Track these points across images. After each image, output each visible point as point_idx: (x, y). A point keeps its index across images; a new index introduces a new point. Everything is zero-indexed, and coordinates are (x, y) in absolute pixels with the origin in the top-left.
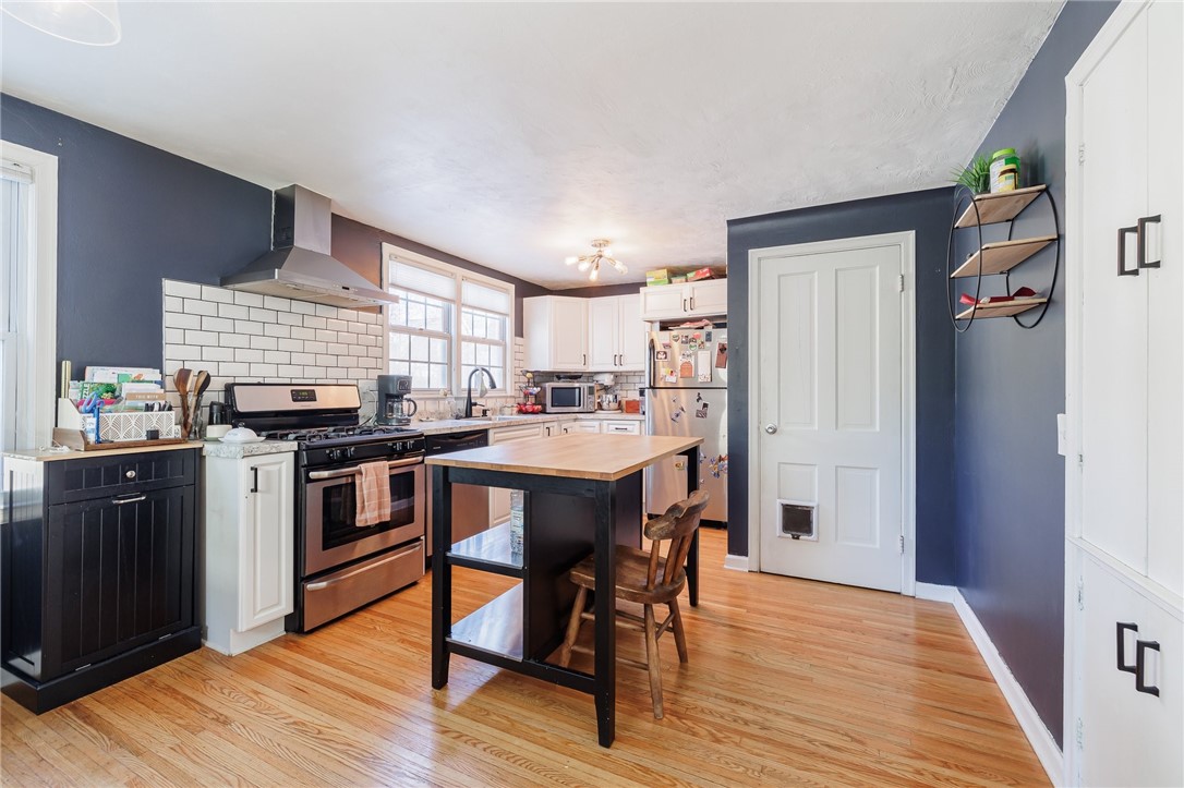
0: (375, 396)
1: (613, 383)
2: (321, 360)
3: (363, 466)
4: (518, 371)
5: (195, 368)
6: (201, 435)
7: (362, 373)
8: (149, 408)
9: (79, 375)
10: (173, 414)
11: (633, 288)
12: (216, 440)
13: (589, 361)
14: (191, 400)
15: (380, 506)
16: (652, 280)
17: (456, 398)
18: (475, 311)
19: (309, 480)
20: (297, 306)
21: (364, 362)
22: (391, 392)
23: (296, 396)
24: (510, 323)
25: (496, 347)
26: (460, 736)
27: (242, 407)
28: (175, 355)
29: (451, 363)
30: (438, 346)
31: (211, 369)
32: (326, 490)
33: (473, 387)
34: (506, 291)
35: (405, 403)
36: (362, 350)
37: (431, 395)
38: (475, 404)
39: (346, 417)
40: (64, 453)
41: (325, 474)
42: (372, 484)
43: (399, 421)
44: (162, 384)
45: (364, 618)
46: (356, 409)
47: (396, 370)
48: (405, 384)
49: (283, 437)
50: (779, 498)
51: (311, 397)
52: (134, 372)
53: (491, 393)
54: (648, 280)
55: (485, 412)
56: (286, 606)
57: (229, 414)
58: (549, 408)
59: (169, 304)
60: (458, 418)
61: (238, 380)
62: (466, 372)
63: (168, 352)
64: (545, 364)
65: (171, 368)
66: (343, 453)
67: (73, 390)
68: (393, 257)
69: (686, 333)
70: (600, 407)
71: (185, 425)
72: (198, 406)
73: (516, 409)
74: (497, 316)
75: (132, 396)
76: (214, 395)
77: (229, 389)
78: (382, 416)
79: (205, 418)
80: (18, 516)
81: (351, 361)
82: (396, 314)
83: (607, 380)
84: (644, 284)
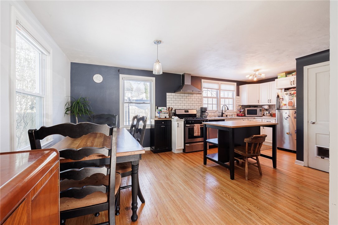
0: (200, 112)
1: (268, 108)
2: (190, 105)
3: (195, 125)
4: (237, 105)
5: (170, 107)
6: (171, 118)
7: (197, 107)
8: (165, 113)
9: (157, 108)
10: (168, 114)
11: (273, 79)
12: (173, 119)
13: (260, 102)
14: (170, 112)
15: (198, 133)
16: (280, 76)
17: (219, 112)
18: (225, 91)
19: (186, 126)
20: (186, 95)
21: (198, 105)
22: (203, 111)
23: (185, 111)
24: (235, 93)
25: (231, 99)
26: (206, 171)
27: (177, 113)
28: (168, 105)
29: (218, 104)
30: (215, 100)
31: (173, 107)
32: (189, 128)
33: (223, 109)
34: (234, 85)
35: (206, 113)
36: (197, 102)
37: (213, 111)
38: (224, 114)
39: (194, 116)
40: (156, 119)
41: (189, 125)
42: (197, 128)
43: (204, 117)
44: (166, 109)
45: (196, 153)
46: (196, 114)
47: (204, 106)
48: (206, 109)
49: (183, 119)
50: (316, 144)
51: (188, 112)
52: (163, 108)
53: (228, 111)
54: (278, 77)
55: (227, 116)
56: (183, 147)
57: (175, 115)
58: (246, 115)
59: (167, 97)
60: (219, 117)
61: (177, 109)
62: (222, 106)
63: (167, 104)
64: (246, 103)
65: (168, 107)
66: (192, 122)
67: (157, 111)
68: (204, 82)
69: (290, 92)
70: (264, 115)
71: (169, 116)
72: (171, 113)
73: (236, 115)
74: (231, 91)
75: (163, 111)
76: (173, 111)
77: (175, 110)
78: (201, 116)
79: (172, 115)
80: (152, 127)
81: (195, 105)
82: (204, 94)
83: (266, 107)
84: (277, 78)
